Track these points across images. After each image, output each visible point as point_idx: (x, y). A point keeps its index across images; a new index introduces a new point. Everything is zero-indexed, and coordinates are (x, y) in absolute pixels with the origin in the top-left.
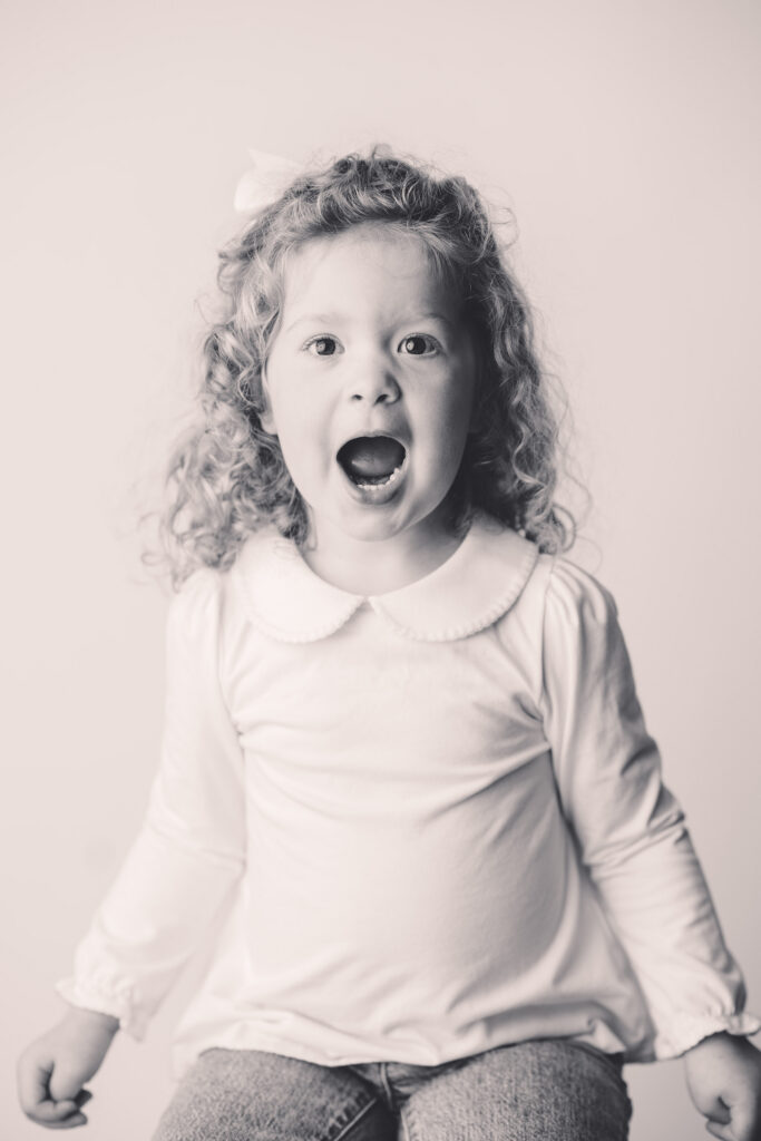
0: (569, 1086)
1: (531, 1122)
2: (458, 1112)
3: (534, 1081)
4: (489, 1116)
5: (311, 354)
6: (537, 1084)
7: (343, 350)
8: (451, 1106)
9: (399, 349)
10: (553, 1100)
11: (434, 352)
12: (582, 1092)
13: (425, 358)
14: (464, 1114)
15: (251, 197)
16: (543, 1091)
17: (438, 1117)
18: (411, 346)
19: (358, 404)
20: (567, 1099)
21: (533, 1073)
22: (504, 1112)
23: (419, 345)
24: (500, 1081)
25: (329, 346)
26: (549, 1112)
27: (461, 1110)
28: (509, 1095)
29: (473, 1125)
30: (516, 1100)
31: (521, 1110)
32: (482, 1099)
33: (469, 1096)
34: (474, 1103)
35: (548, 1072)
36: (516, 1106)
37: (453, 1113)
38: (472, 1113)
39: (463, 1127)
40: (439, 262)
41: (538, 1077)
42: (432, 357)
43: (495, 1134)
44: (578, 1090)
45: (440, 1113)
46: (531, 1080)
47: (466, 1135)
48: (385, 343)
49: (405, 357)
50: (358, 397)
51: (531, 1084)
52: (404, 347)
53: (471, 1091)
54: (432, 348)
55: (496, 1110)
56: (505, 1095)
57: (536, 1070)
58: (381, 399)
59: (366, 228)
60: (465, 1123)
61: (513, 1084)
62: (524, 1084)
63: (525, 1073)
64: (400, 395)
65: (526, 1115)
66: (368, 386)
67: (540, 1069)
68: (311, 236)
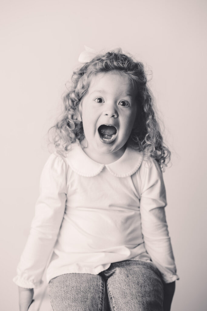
0: (151, 280)
1: (142, 289)
2: (122, 285)
3: (142, 278)
4: (131, 286)
5: (96, 102)
6: (143, 279)
7: (104, 102)
8: (120, 283)
9: (119, 104)
10: (147, 283)
11: (128, 106)
12: (154, 282)
13: (125, 107)
14: (124, 286)
15: (84, 59)
16: (145, 281)
17: (117, 287)
18: (122, 104)
19: (106, 116)
20: (151, 283)
21: (141, 276)
22: (135, 286)
23: (124, 104)
24: (133, 277)
25: (100, 100)
26: (147, 286)
27: (123, 285)
28: (136, 281)
29: (127, 289)
30: (138, 283)
31: (140, 285)
32: (129, 282)
33: (125, 281)
34: (127, 283)
35: (145, 276)
36: (138, 284)
37: (121, 286)
38: (126, 286)
39: (124, 290)
40: (133, 83)
41: (143, 277)
42: (127, 107)
43: (134, 291)
44: (153, 281)
45: (117, 285)
46: (141, 277)
47: (125, 291)
48: (115, 102)
49: (120, 107)
50: (107, 115)
51: (142, 279)
52: (120, 104)
53: (126, 280)
54: (127, 105)
55: (133, 285)
56: (135, 281)
57: (142, 275)
58: (113, 116)
59: (115, 71)
60: (125, 288)
61: (137, 278)
62: (139, 278)
63: (139, 276)
64: (118, 116)
65: (141, 287)
66: (110, 112)
67: (143, 275)
68: (100, 71)
